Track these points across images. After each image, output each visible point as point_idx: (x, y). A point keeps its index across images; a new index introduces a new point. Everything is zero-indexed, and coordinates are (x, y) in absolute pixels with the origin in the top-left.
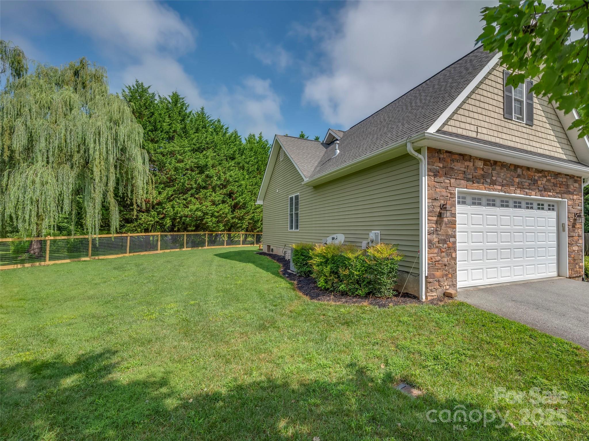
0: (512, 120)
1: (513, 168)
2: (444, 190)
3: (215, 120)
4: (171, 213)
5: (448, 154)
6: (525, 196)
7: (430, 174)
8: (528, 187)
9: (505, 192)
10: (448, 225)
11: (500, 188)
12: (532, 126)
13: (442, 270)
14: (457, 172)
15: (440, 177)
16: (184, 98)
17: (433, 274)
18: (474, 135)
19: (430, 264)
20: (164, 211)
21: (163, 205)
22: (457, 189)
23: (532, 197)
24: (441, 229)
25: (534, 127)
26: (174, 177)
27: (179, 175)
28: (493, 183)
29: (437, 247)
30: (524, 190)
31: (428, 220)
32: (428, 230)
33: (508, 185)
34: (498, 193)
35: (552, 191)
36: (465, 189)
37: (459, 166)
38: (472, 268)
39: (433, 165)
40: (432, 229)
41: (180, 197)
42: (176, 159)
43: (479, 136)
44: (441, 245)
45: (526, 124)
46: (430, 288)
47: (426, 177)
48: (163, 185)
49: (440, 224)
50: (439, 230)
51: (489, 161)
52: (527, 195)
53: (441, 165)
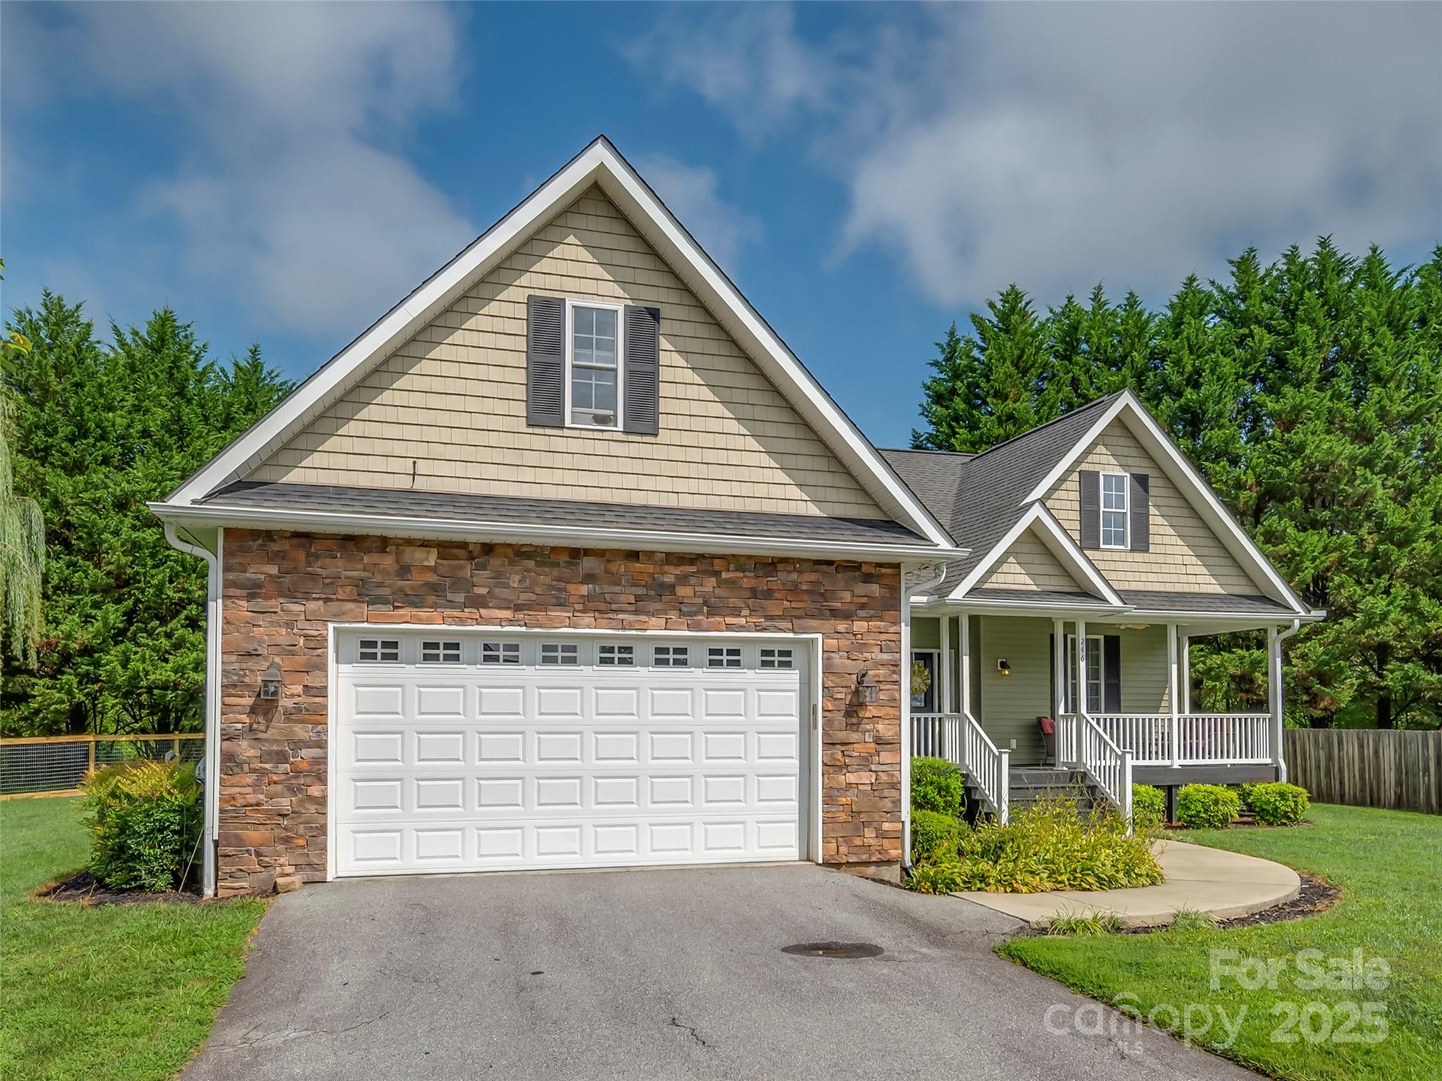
0: (563, 428)
1: (564, 558)
2: (284, 631)
3: (290, 384)
4: (122, 677)
5: (295, 541)
6: (620, 632)
7: (230, 594)
8: (632, 608)
9: (526, 625)
10: (293, 717)
11: (507, 614)
12: (656, 435)
13: (270, 826)
14: (332, 583)
15: (268, 598)
16: (189, 326)
17: (237, 836)
18: (404, 483)
19: (227, 811)
20: (101, 672)
21: (96, 655)
22: (331, 626)
23: (648, 632)
24: (268, 727)
25: (663, 436)
26: (129, 571)
27: (145, 566)
28: (478, 602)
29: (254, 771)
30: (610, 616)
31: (224, 704)
32: (222, 730)
33: (542, 606)
34: (498, 628)
35: (745, 612)
36: (365, 625)
37: (340, 566)
38: (418, 828)
39: (245, 572)
40: (239, 726)
41: (154, 629)
42: (137, 518)
43: (421, 484)
44: (268, 766)
45: (624, 432)
46: (228, 869)
47: (220, 601)
48: (97, 597)
49: (265, 714)
50: (262, 728)
51: (463, 545)
52: (623, 628)
53: (274, 570)
